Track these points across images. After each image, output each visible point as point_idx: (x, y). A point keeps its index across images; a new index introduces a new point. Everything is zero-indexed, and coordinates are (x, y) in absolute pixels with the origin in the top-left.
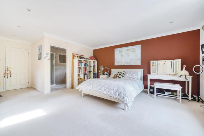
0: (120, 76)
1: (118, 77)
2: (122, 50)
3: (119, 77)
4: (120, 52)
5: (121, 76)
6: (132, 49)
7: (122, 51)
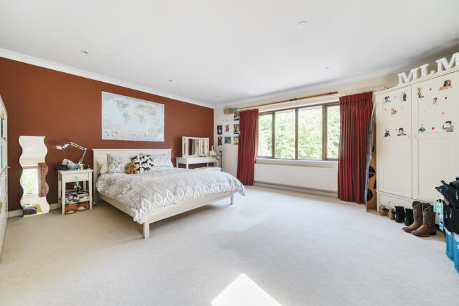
0: (146, 166)
1: (142, 170)
2: (125, 103)
3: (145, 169)
4: (121, 105)
5: (150, 167)
6: (150, 108)
7: (127, 105)
